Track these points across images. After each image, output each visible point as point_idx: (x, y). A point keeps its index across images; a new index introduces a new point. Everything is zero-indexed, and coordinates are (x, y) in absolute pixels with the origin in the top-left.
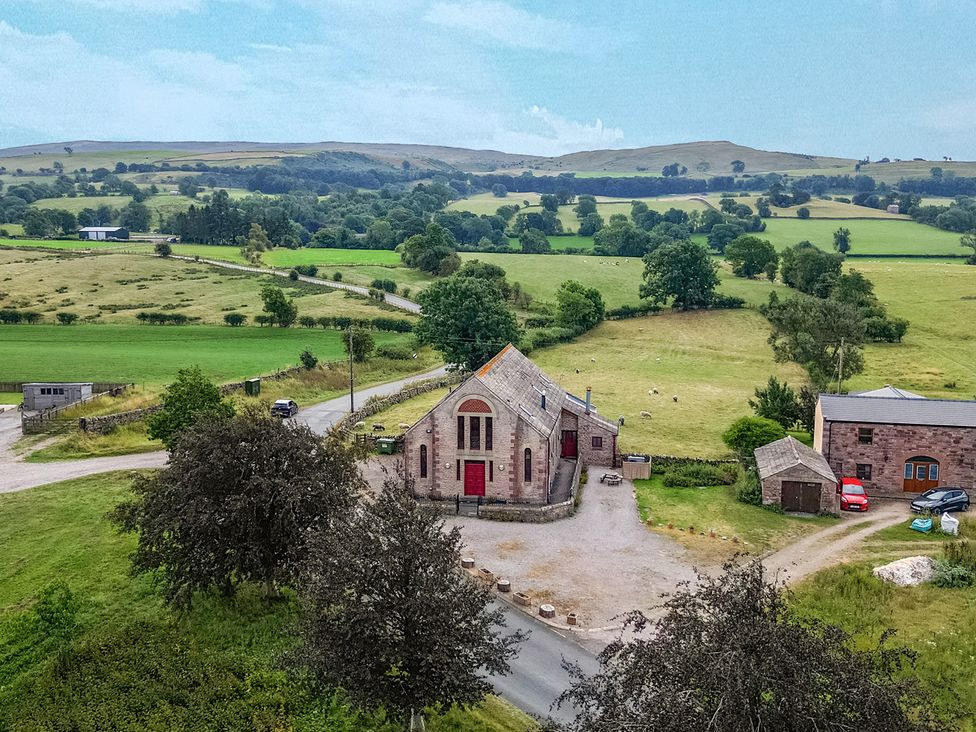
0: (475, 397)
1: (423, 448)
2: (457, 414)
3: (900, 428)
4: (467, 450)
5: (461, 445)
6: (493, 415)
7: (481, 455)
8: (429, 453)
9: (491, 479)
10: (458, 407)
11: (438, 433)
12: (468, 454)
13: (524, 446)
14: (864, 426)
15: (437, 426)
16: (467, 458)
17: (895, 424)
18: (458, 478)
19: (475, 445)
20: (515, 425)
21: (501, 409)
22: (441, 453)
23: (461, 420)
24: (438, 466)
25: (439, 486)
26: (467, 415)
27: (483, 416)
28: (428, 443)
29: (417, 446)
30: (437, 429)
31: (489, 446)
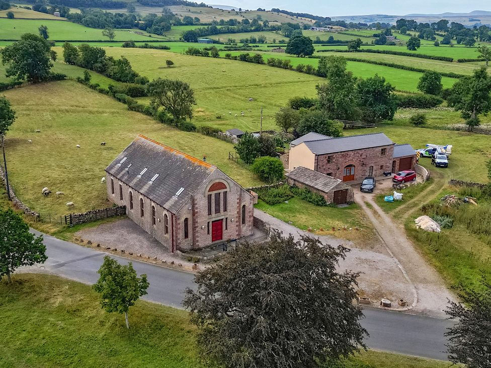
0: (217, 181)
1: (186, 220)
2: (207, 193)
3: (342, 153)
4: (213, 215)
5: (210, 213)
6: (228, 190)
7: (222, 216)
8: (190, 222)
9: (226, 229)
10: (208, 189)
11: (197, 208)
12: (215, 217)
13: (242, 205)
14: (330, 155)
15: (196, 204)
16: (214, 220)
17: (341, 152)
18: (208, 233)
19: (217, 211)
20: (239, 193)
21: (232, 184)
22: (199, 220)
23: (210, 197)
24: (197, 229)
25: (198, 241)
26: (213, 193)
27: (222, 191)
28: (189, 216)
29: (183, 219)
30: (196, 206)
31: (225, 210)
